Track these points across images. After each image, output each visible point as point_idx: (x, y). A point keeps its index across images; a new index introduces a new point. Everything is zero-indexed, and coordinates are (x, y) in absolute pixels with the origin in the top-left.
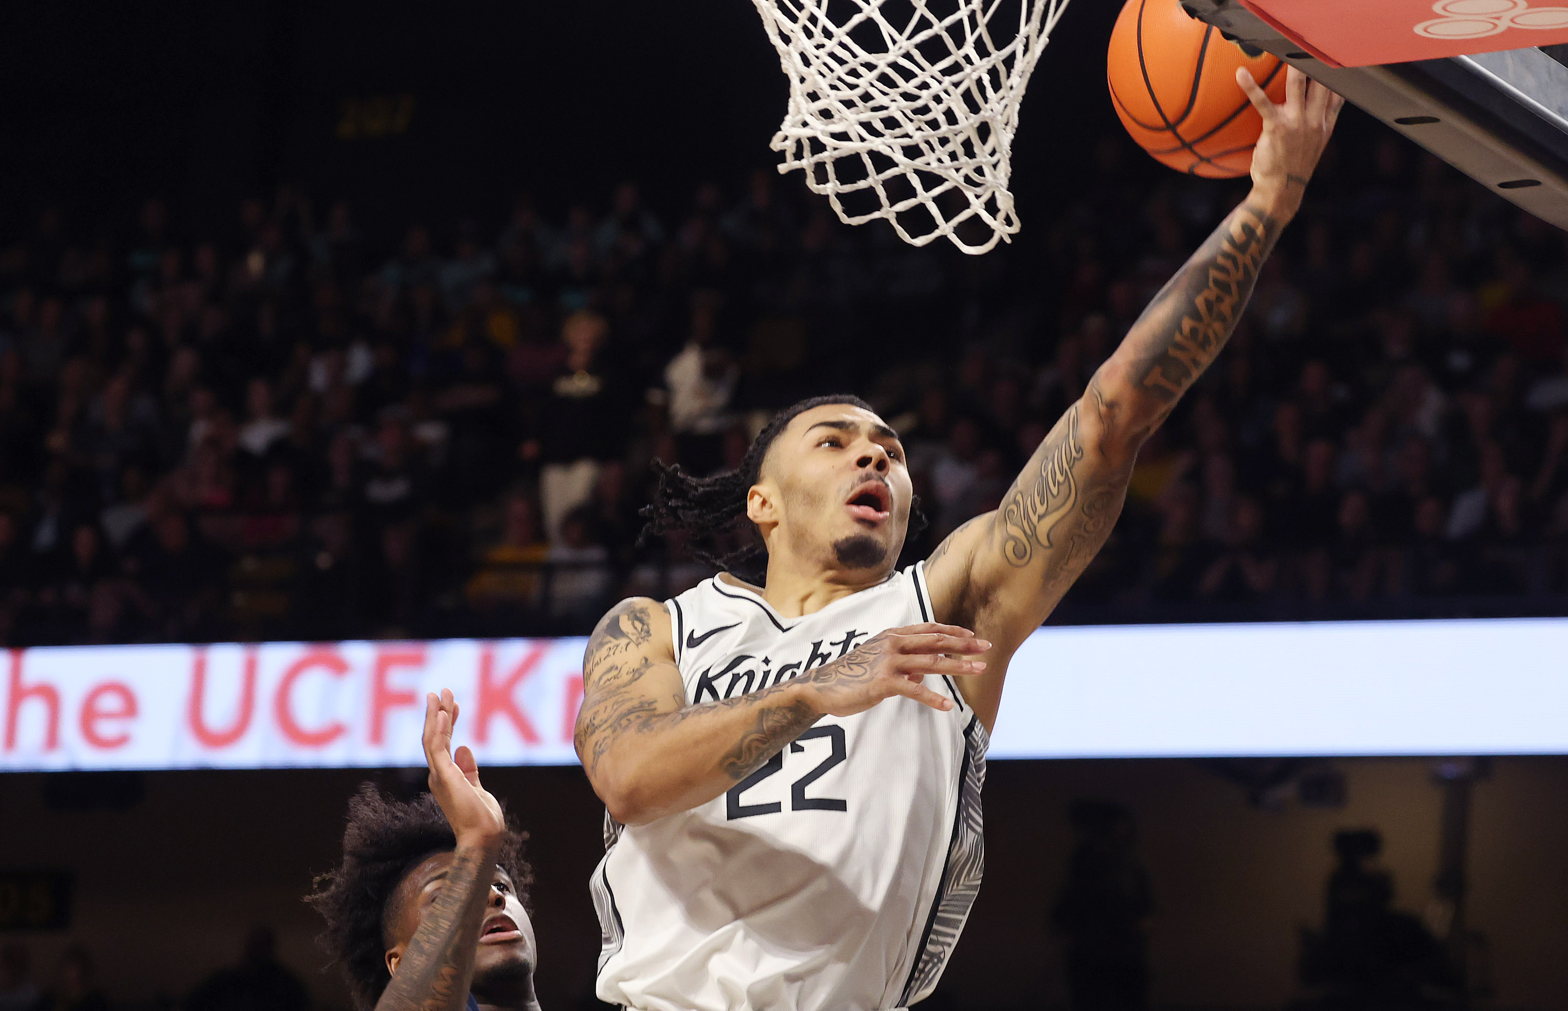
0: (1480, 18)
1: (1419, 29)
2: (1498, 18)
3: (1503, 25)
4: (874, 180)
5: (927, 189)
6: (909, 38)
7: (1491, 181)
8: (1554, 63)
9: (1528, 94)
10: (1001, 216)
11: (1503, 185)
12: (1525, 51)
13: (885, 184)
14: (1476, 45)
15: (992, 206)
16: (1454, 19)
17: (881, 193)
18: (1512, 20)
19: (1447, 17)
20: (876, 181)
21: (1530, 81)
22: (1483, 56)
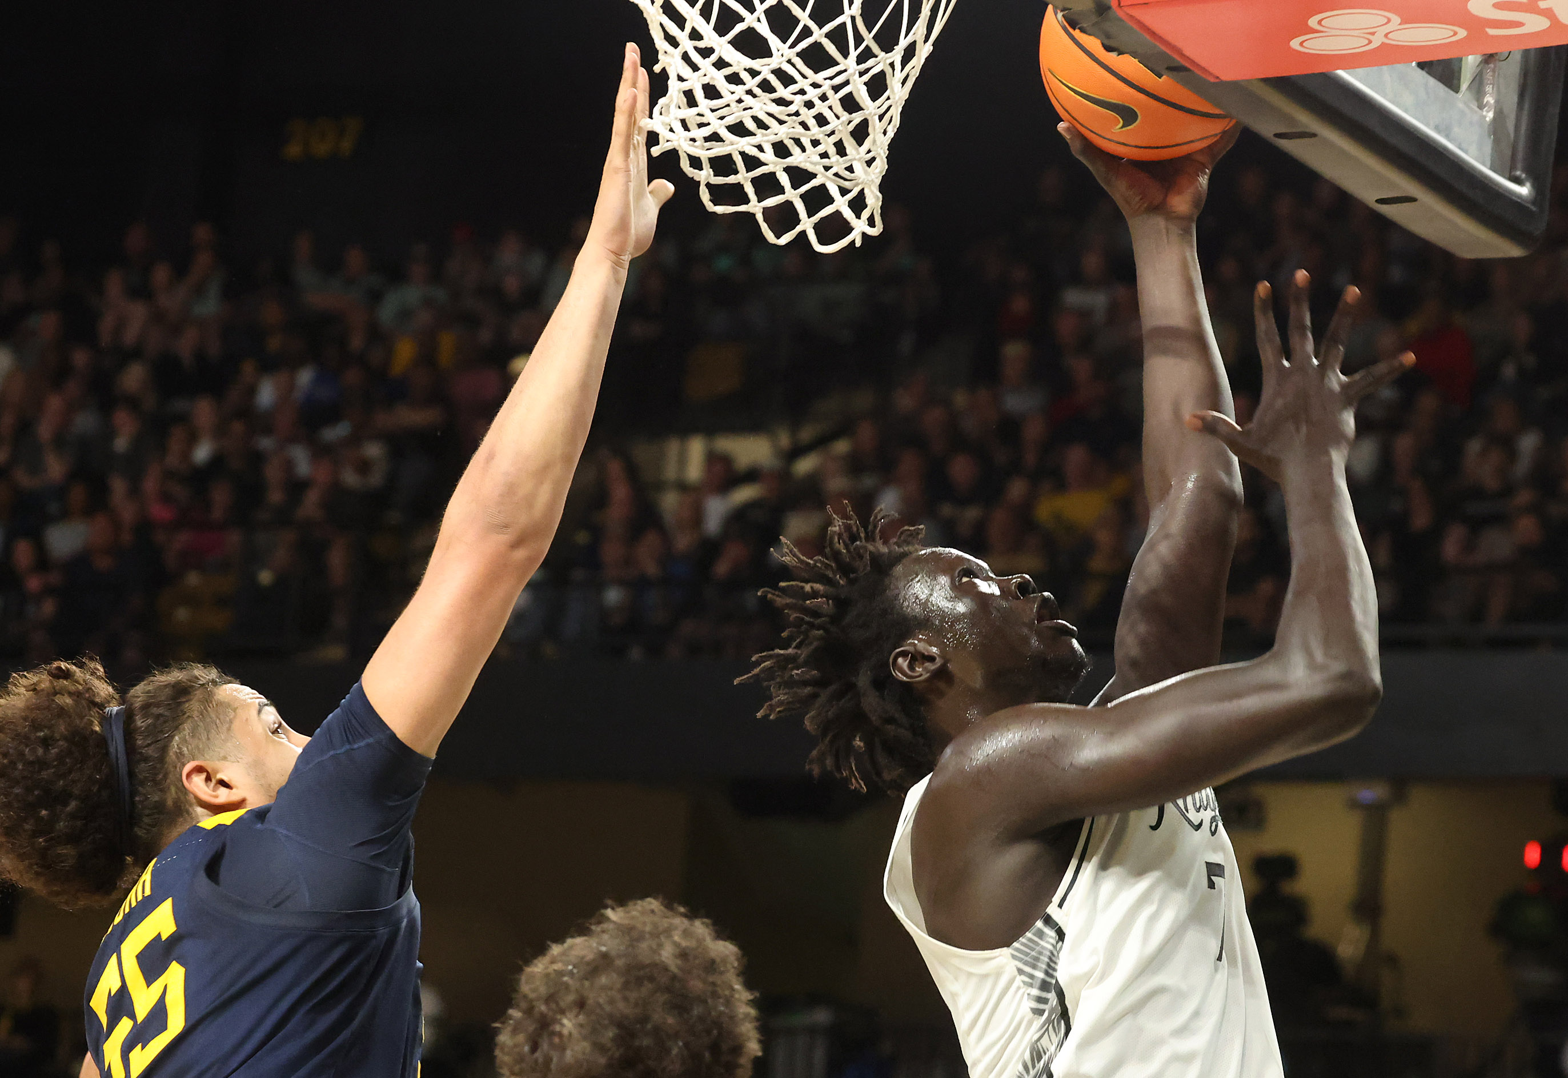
0: (1356, 33)
1: (1295, 44)
2: (1373, 34)
3: (1377, 42)
4: (743, 177)
5: (795, 186)
6: (792, 46)
7: (1368, 195)
8: (1432, 81)
9: (1406, 111)
10: (866, 214)
11: (1381, 201)
12: (1399, 67)
13: (754, 181)
14: (1352, 61)
15: (858, 204)
16: (1330, 34)
17: (749, 190)
18: (1386, 35)
19: (1322, 32)
20: (746, 179)
21: (1408, 99)
22: (1360, 71)
